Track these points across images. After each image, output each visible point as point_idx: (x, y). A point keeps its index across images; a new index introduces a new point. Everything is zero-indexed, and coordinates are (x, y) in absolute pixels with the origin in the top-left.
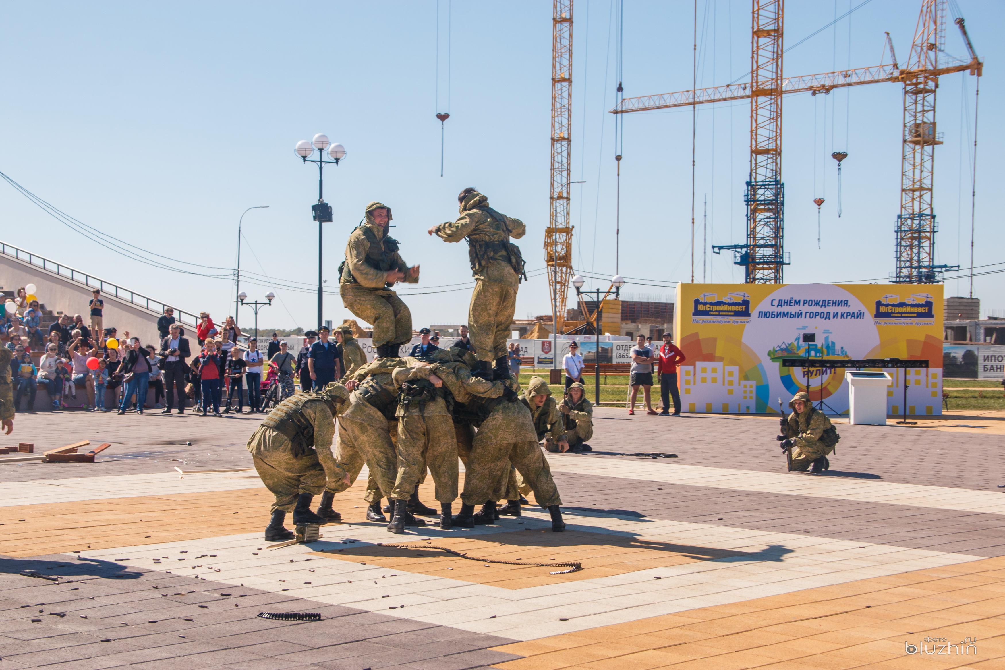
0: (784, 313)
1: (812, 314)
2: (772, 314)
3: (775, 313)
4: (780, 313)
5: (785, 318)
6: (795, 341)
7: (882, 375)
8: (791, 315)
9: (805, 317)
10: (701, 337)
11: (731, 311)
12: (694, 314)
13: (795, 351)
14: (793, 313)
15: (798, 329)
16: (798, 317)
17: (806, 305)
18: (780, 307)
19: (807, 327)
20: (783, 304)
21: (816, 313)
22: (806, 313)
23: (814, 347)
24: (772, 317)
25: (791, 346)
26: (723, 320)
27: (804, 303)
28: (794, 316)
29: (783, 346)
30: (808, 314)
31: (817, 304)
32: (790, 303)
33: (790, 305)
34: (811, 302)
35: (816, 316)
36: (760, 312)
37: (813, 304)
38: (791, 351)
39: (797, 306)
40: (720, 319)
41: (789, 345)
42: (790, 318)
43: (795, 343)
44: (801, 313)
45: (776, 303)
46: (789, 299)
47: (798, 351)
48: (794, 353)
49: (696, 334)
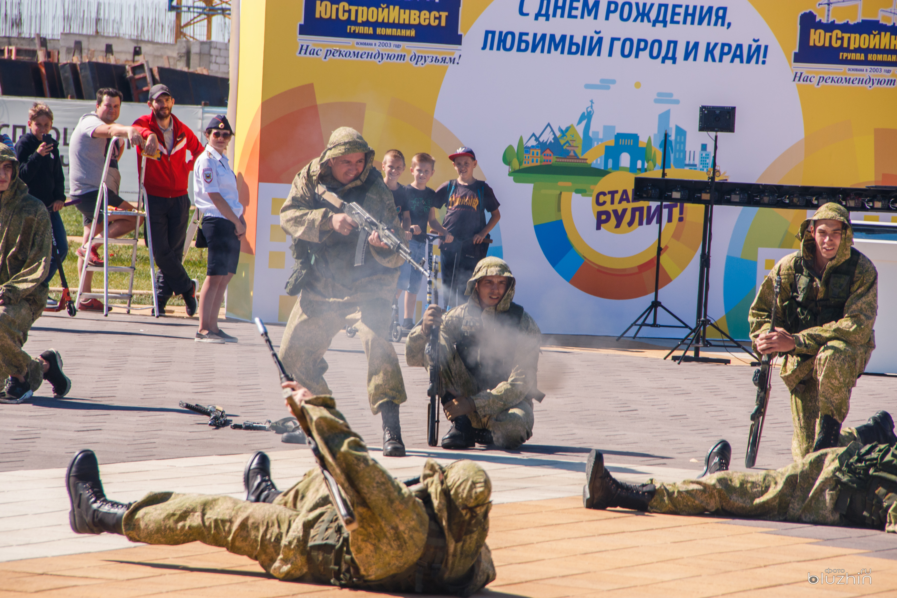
0: (553, 37)
1: (628, 44)
2: (521, 41)
3: (529, 38)
4: (544, 36)
5: (555, 54)
6: (580, 122)
8: (571, 43)
9: (610, 54)
10: (321, 98)
11: (408, 26)
12: (304, 30)
13: (579, 151)
14: (578, 39)
15: (588, 86)
16: (590, 53)
17: (615, 17)
18: (542, 19)
19: (613, 82)
20: (551, 12)
21: (639, 41)
22: (613, 40)
23: (631, 142)
24: (519, 50)
25: (569, 137)
27: (609, 12)
28: (580, 50)
29: (547, 137)
30: (617, 45)
31: (643, 14)
32: (571, 8)
33: (570, 16)
34: (627, 8)
35: (639, 49)
36: (487, 33)
37: (634, 13)
38: (568, 151)
39: (589, 19)
40: (375, 46)
41: (564, 133)
42: (570, 52)
43: (580, 129)
44: (600, 40)
45: (531, 6)
47: (584, 152)
48: (576, 157)
49: (308, 90)
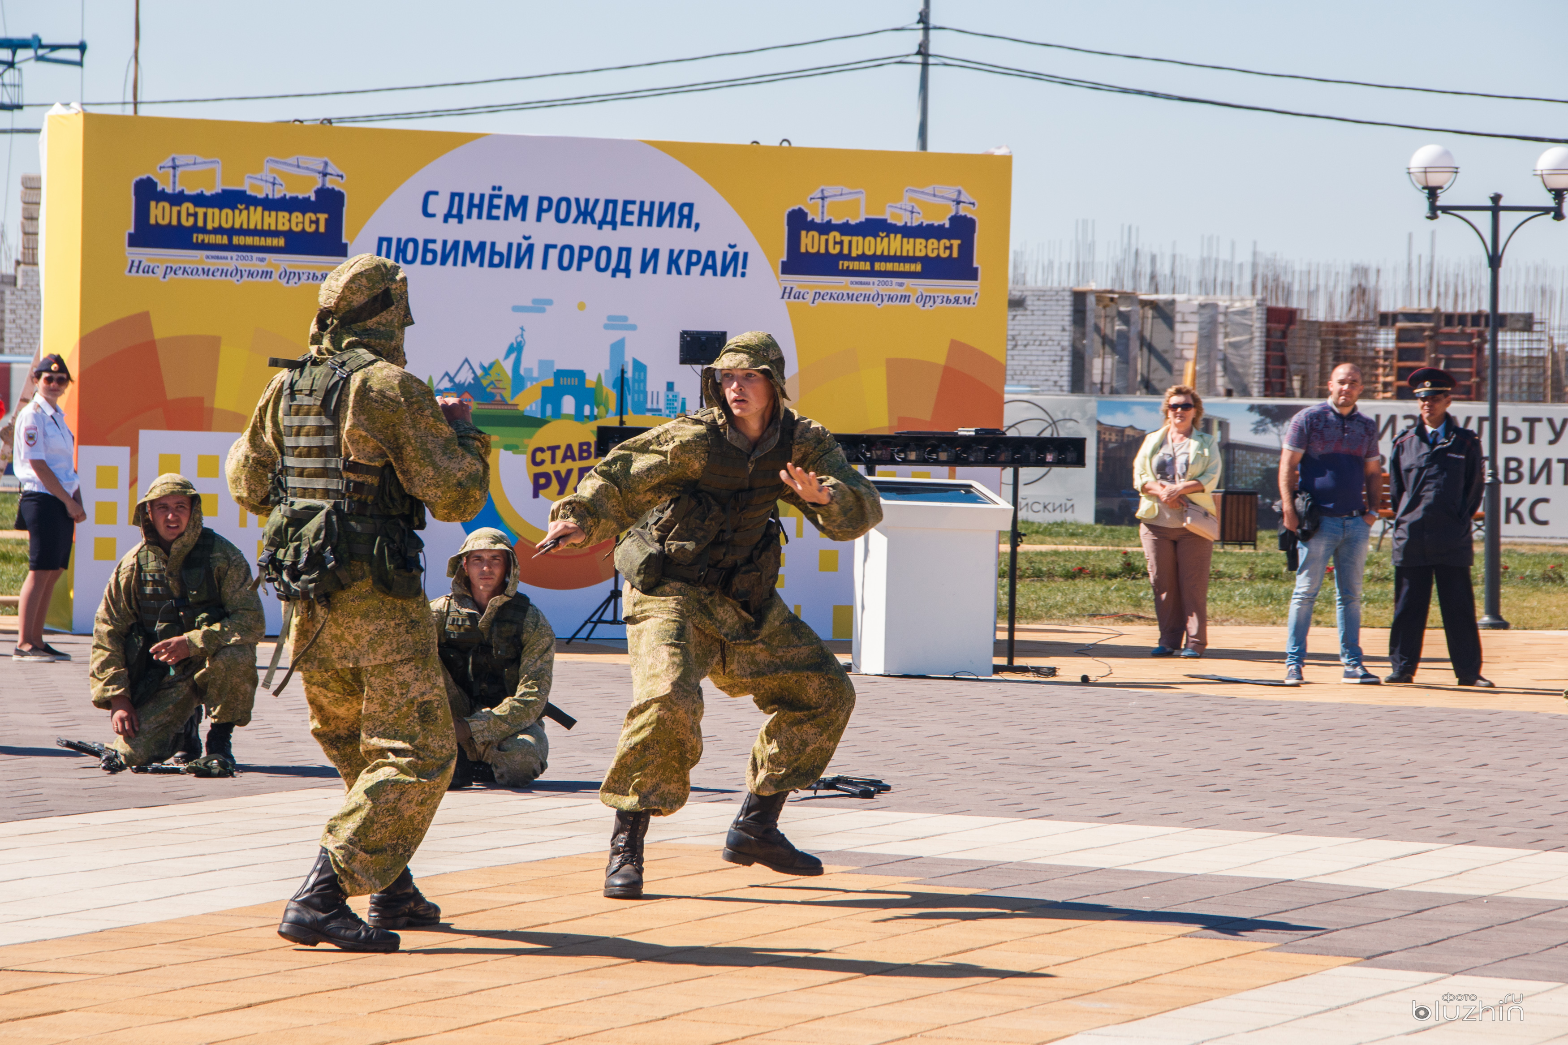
0: (468, 244)
1: (567, 252)
2: (426, 250)
3: (438, 247)
4: (456, 244)
5: (472, 267)
6: (507, 356)
7: (967, 494)
8: (493, 253)
9: (544, 266)
10: (161, 331)
11: (275, 234)
12: (135, 241)
13: (507, 394)
14: (502, 248)
15: (517, 309)
16: (518, 265)
17: (549, 217)
18: (453, 221)
19: (550, 302)
20: (465, 212)
21: (582, 248)
22: (547, 247)
23: (575, 381)
24: (424, 262)
25: (493, 376)
26: (243, 265)
27: (540, 211)
28: (504, 261)
29: (465, 377)
30: (553, 254)
31: (585, 214)
32: (492, 206)
33: (490, 217)
34: (564, 205)
35: (581, 260)
36: (381, 240)
37: (574, 212)
38: (492, 395)
39: (515, 221)
40: (232, 260)
41: (486, 370)
42: (491, 265)
43: (508, 366)
44: (530, 248)
45: (439, 205)
46: (488, 192)
47: (513, 396)
48: (504, 402)
49: (143, 320)
